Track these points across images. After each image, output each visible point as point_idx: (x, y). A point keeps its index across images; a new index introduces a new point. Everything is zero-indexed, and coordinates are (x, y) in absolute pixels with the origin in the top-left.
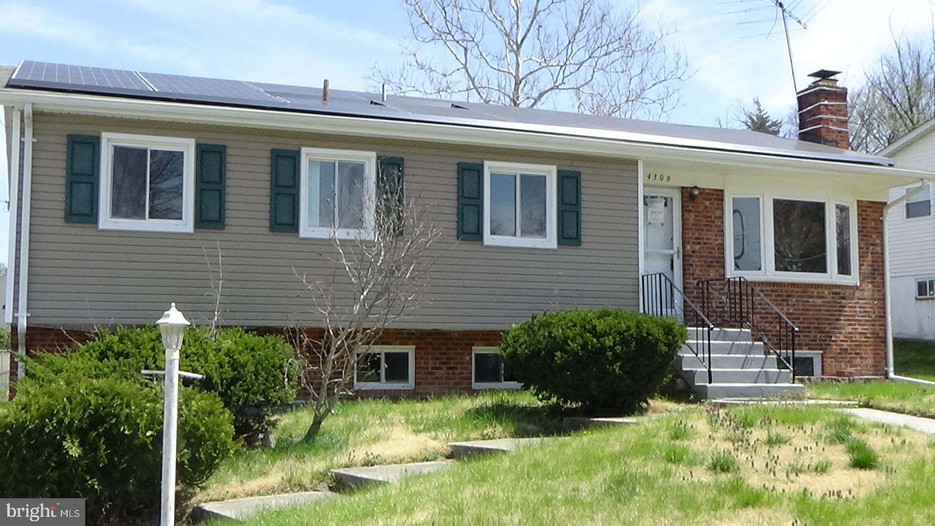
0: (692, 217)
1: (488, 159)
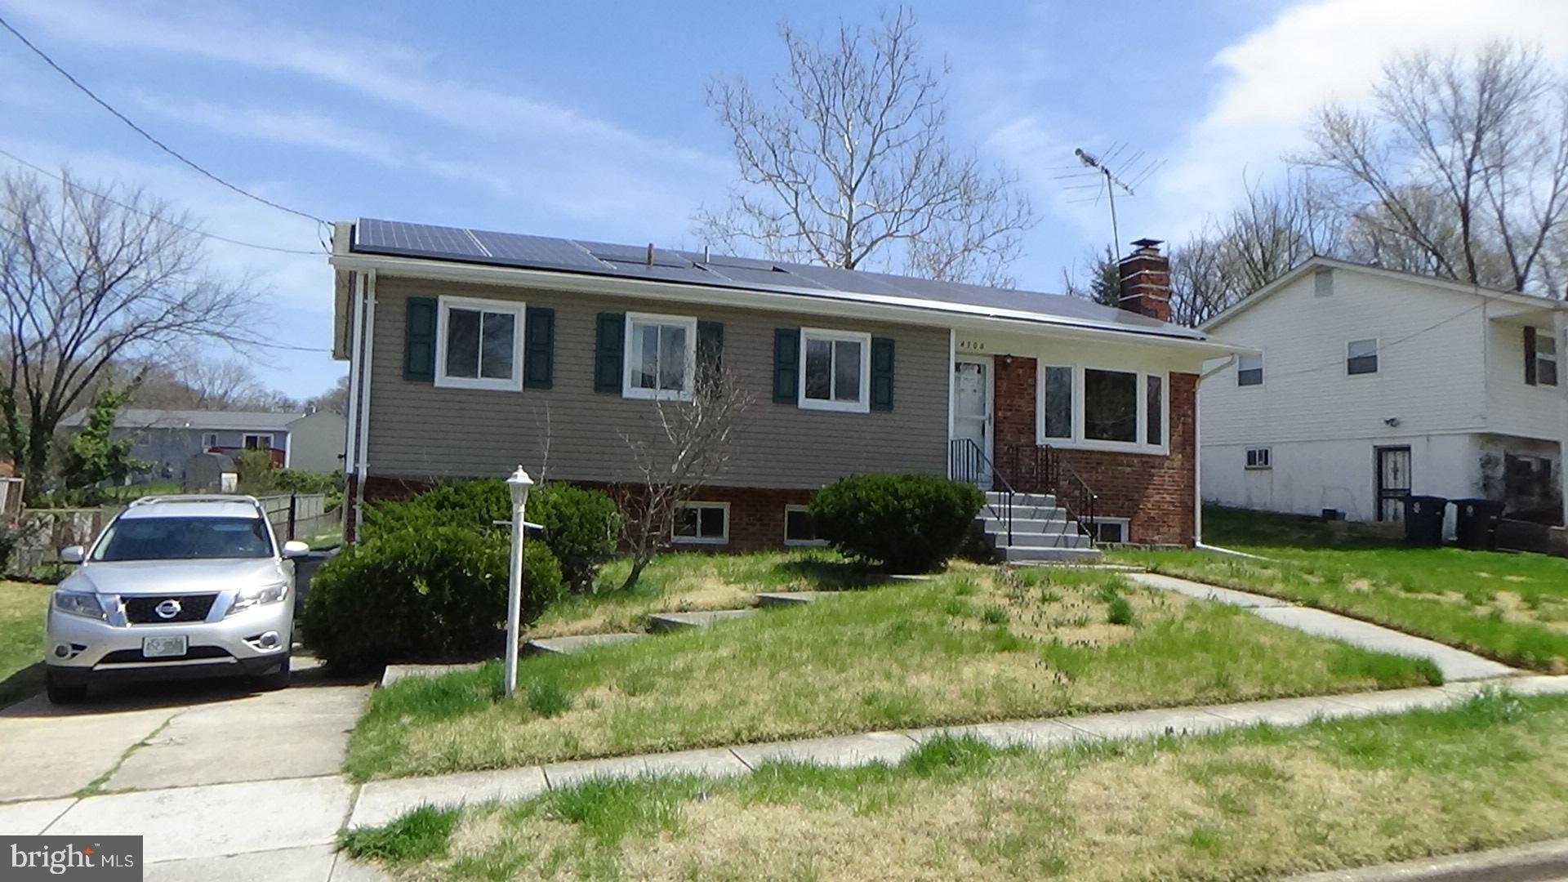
0: (1004, 386)
1: (804, 326)
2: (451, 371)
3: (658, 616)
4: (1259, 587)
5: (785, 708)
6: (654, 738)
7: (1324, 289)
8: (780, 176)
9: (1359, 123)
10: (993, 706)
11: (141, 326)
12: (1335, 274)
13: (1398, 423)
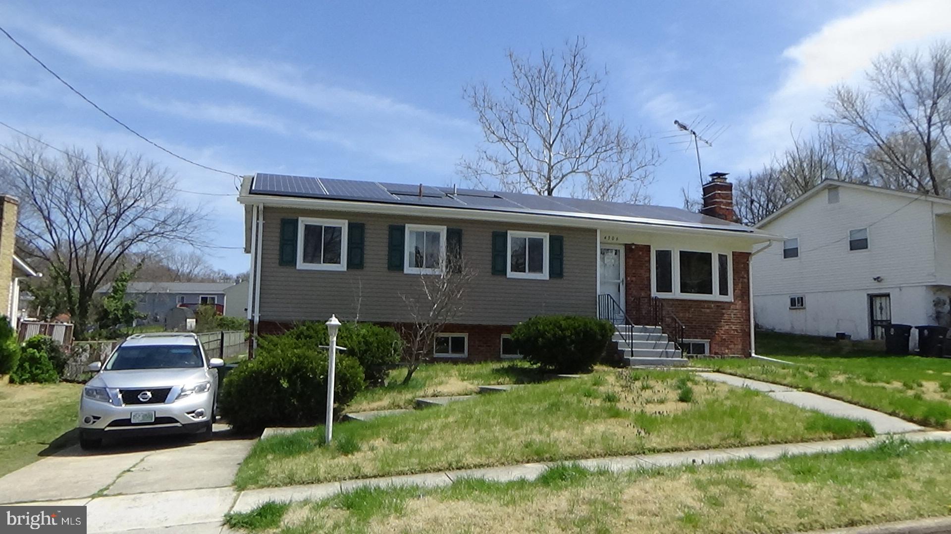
0: (631, 262)
1: (510, 230)
2: (305, 260)
3: (420, 399)
4: (778, 380)
5: (479, 449)
6: (403, 467)
7: (833, 199)
8: (507, 139)
9: (860, 96)
10: (598, 448)
11: (141, 234)
12: (840, 190)
13: (882, 280)
